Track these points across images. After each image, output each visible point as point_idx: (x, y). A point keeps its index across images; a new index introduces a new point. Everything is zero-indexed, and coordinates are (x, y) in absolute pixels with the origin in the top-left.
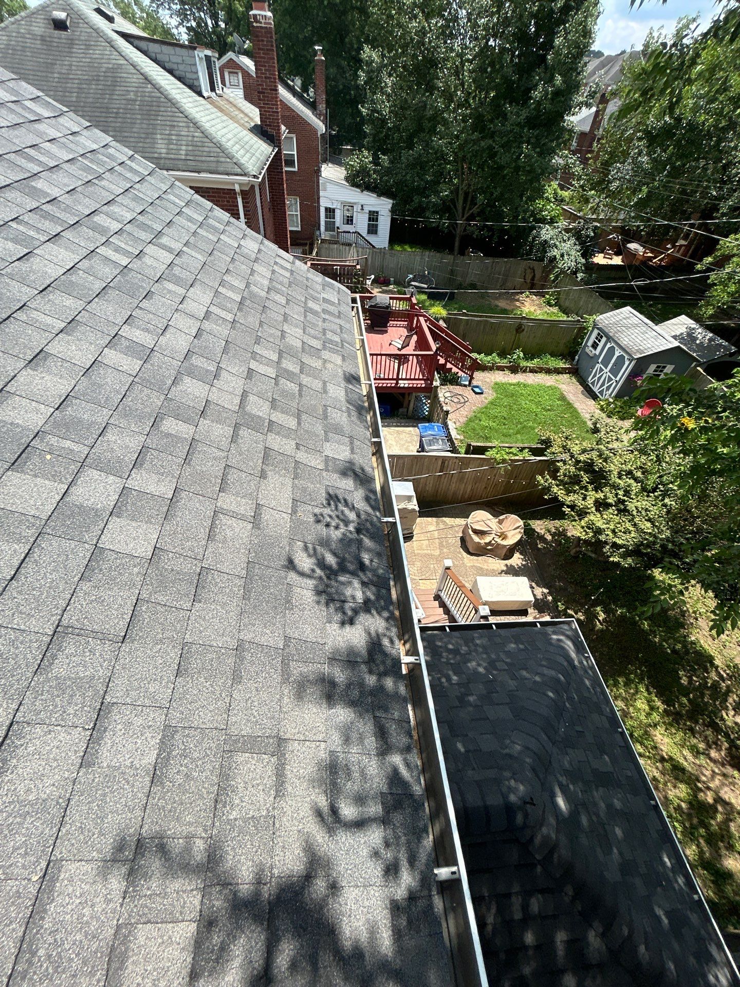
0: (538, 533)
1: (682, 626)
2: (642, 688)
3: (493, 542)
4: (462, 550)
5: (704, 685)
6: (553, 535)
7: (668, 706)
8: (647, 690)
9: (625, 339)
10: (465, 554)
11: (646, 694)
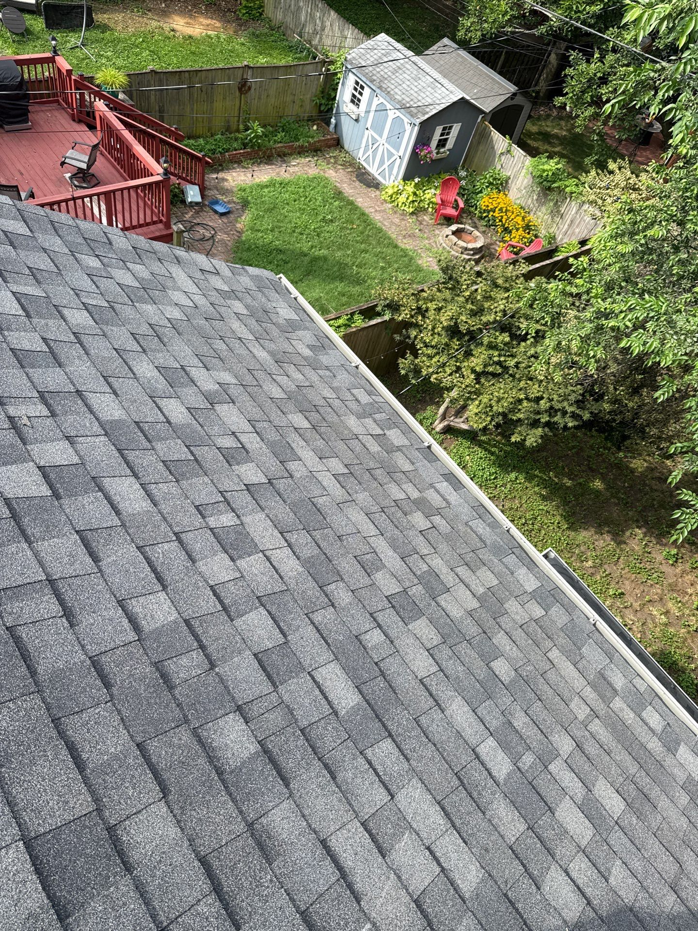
9: (396, 90)
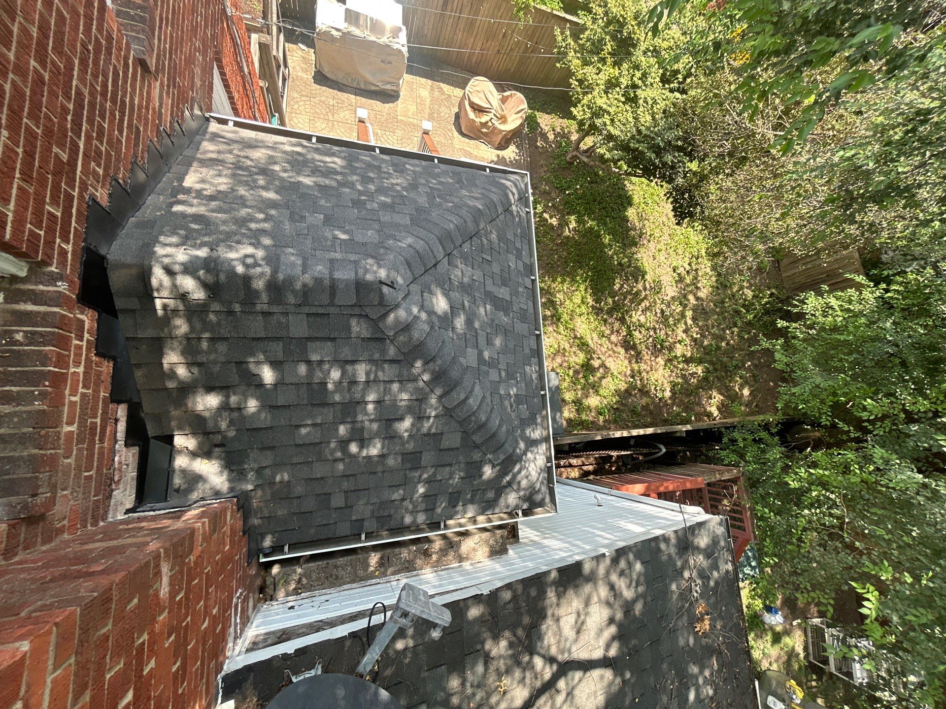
0: (542, 129)
1: (635, 244)
2: (582, 287)
3: (490, 124)
4: (453, 128)
5: (629, 292)
6: (556, 136)
7: (596, 303)
8: (586, 290)
10: (456, 134)
11: (583, 293)
